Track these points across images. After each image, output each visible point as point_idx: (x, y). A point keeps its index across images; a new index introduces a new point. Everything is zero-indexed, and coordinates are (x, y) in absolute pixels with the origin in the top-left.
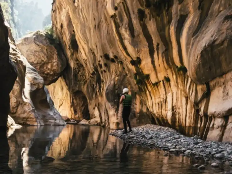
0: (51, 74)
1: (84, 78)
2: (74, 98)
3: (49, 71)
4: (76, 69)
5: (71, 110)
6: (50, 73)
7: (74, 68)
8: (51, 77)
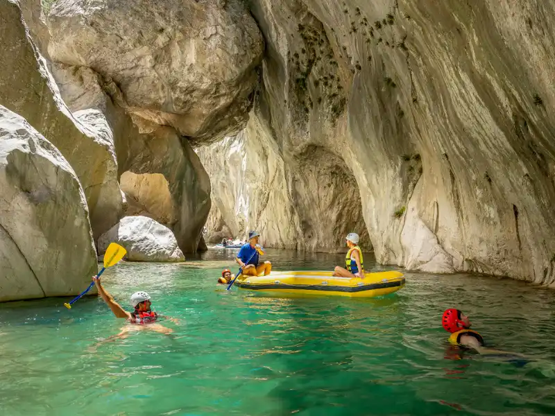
0: (204, 87)
1: (335, 90)
2: (298, 176)
3: (192, 78)
4: (297, 55)
5: (292, 222)
6: (197, 84)
7: (292, 55)
8: (206, 102)
